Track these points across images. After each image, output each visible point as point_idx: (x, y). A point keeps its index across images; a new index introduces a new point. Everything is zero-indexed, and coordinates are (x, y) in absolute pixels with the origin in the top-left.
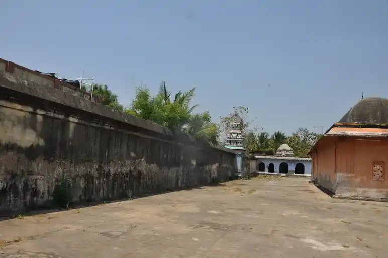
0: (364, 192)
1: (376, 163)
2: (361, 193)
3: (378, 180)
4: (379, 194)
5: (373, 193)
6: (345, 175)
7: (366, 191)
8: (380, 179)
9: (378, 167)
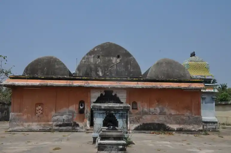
0: (28, 126)
1: (38, 104)
2: (26, 126)
3: (38, 116)
4: (38, 126)
5: (35, 126)
6: (16, 114)
7: (30, 125)
8: (40, 116)
9: (40, 107)
